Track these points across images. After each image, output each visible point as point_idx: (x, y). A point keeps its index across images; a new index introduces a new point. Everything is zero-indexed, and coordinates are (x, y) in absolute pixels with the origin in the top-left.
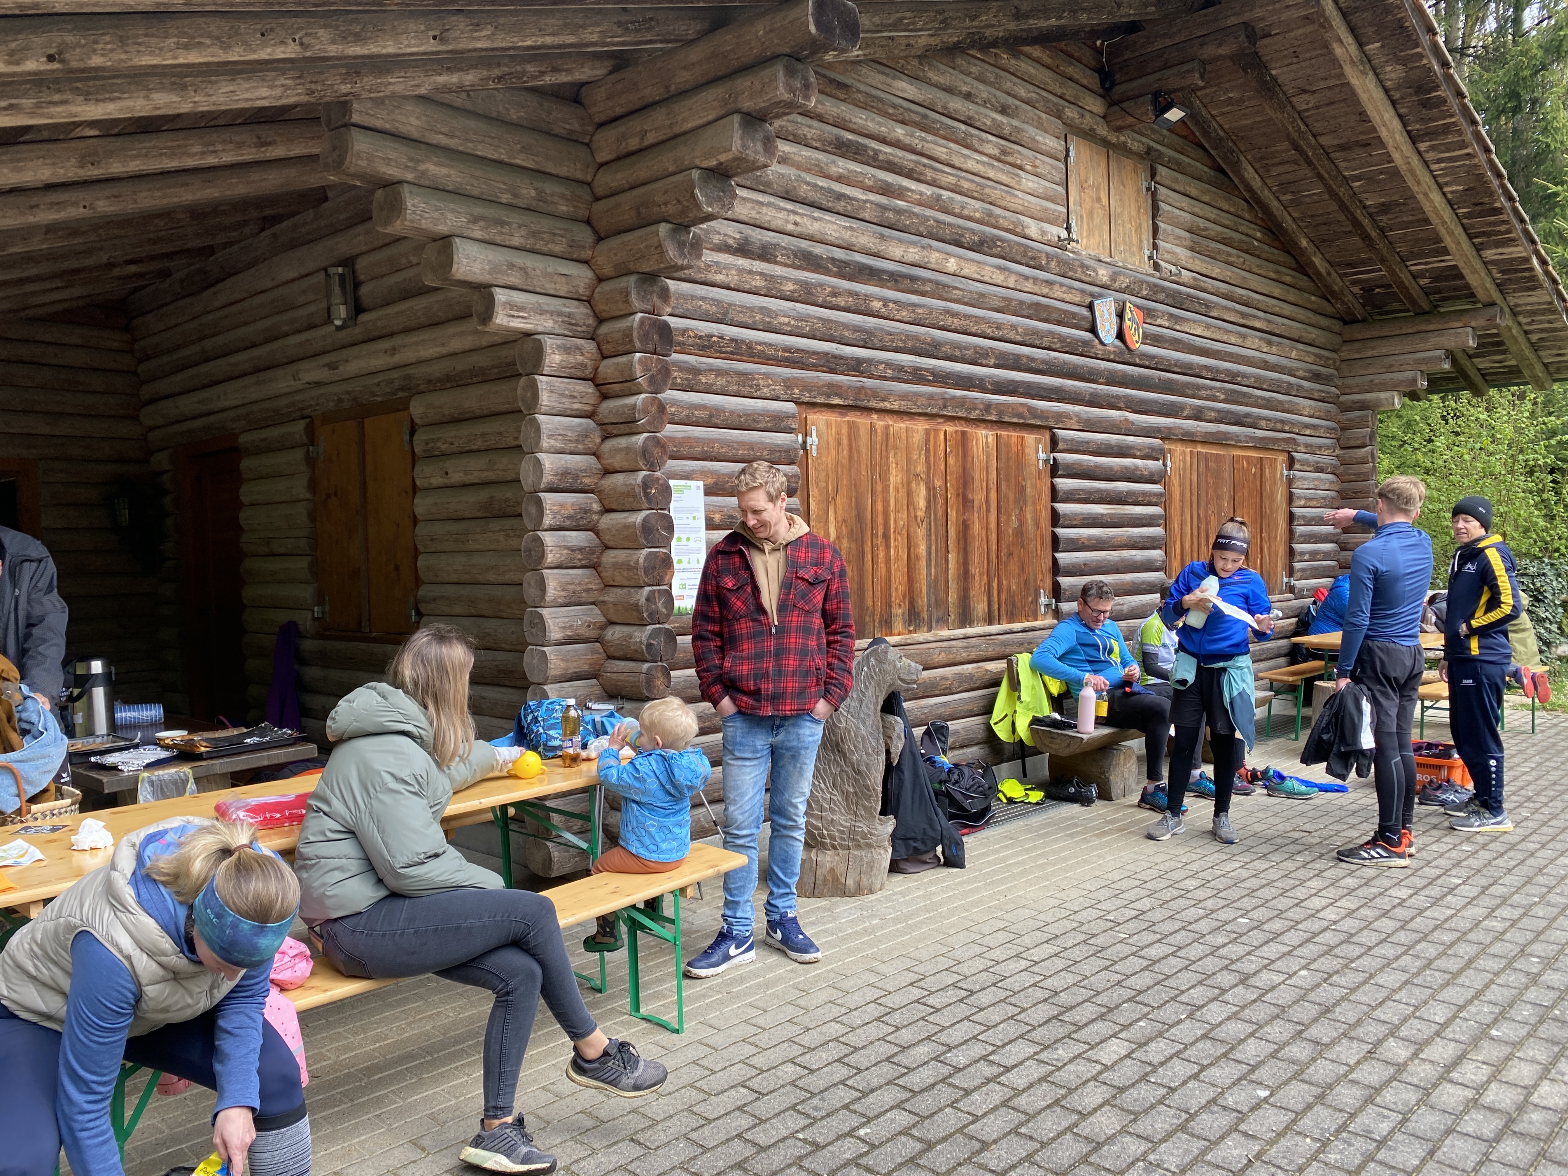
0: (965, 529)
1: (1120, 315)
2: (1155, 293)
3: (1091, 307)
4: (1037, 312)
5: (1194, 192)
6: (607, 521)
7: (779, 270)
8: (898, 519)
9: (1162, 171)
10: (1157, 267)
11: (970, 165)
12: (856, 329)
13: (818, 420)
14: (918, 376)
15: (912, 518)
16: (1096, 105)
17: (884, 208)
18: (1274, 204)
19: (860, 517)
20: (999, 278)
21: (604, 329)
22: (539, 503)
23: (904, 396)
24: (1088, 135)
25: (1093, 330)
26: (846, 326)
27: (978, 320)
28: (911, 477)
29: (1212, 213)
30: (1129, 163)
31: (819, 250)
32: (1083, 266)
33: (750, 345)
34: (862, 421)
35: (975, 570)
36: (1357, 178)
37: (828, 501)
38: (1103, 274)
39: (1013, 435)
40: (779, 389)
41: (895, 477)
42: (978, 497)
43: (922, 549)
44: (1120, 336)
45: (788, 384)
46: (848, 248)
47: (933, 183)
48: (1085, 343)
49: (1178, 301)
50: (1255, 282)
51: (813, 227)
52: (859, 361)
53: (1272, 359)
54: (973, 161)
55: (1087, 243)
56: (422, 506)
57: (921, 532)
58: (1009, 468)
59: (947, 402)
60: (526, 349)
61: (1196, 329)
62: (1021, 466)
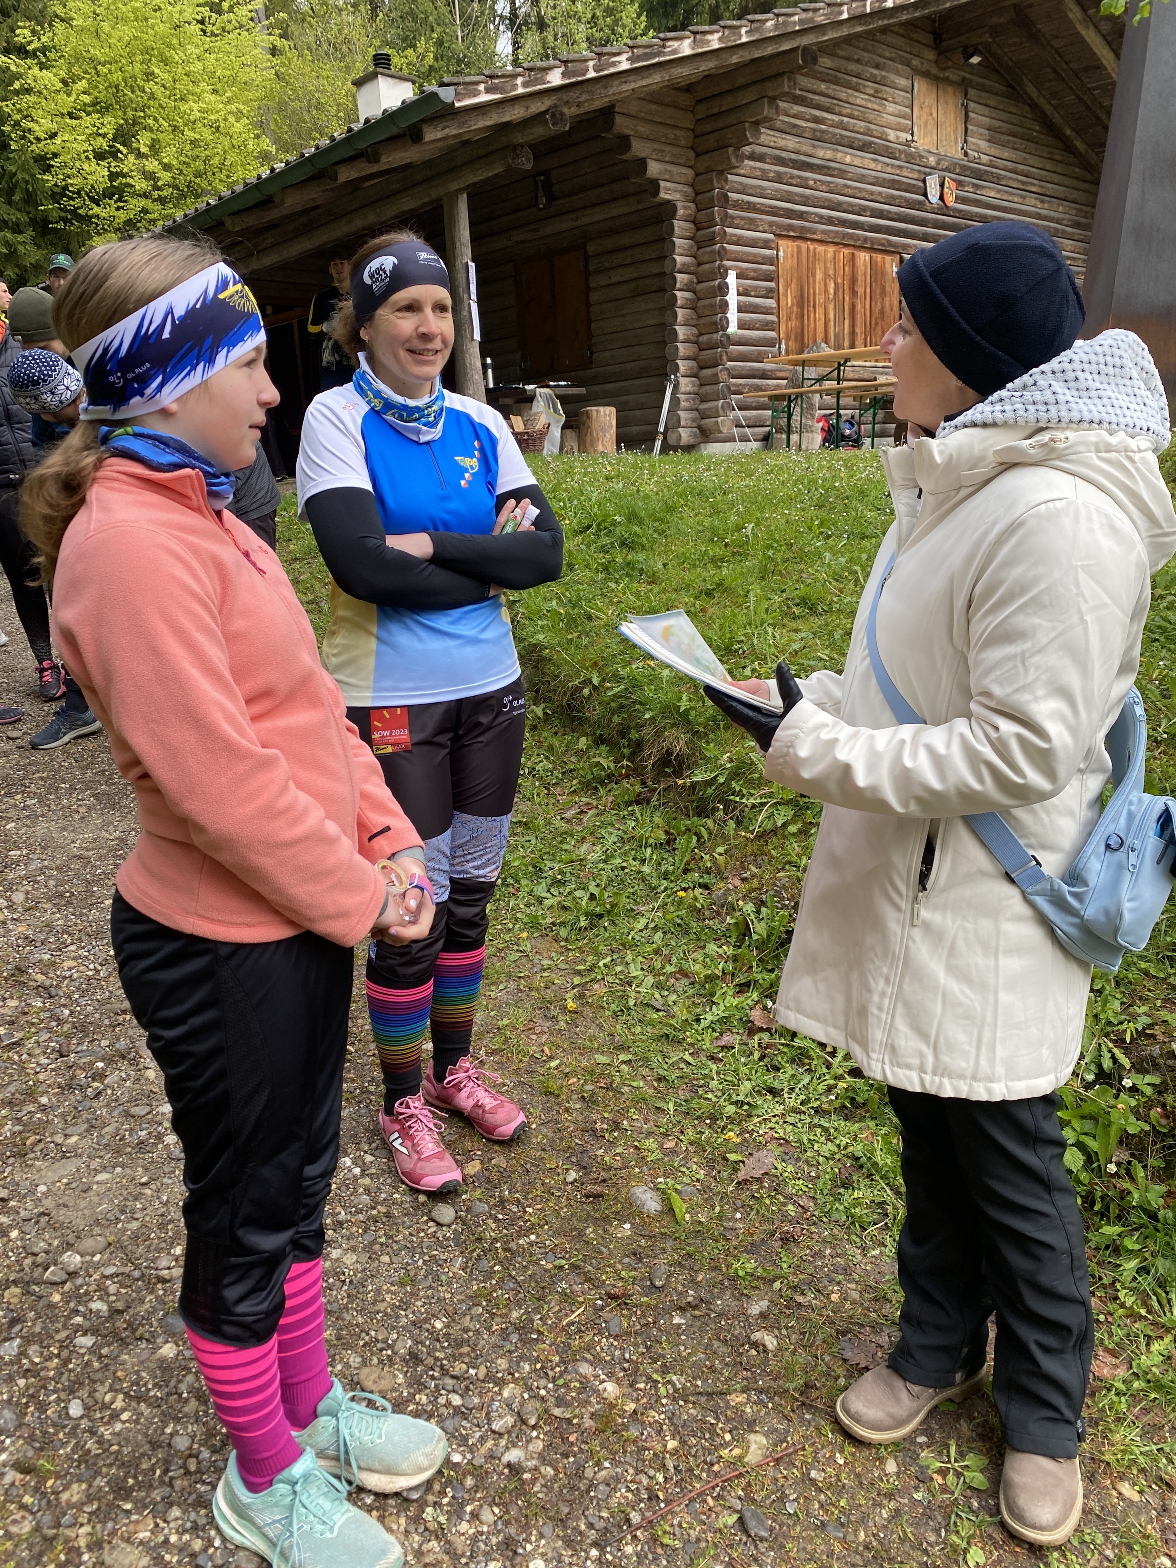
0: (853, 307)
1: (942, 186)
2: (965, 171)
3: (924, 181)
4: (893, 184)
5: (992, 103)
6: (700, 287)
7: (767, 166)
8: (820, 299)
9: (972, 92)
10: (966, 154)
11: (858, 101)
12: (801, 196)
13: (783, 243)
14: (830, 221)
15: (827, 299)
16: (931, 55)
17: (815, 130)
18: (1047, 108)
19: (802, 295)
20: (872, 165)
21: (699, 197)
22: (675, 278)
23: (823, 232)
24: (926, 75)
25: (925, 195)
26: (796, 194)
27: (861, 190)
28: (826, 276)
29: (1004, 116)
30: (950, 89)
31: (784, 154)
32: (921, 157)
33: (754, 204)
34: (804, 245)
35: (858, 330)
36: (1096, 88)
37: (787, 286)
38: (932, 161)
39: (879, 257)
40: (766, 227)
41: (819, 276)
42: (860, 290)
43: (832, 316)
44: (942, 198)
45: (771, 224)
46: (797, 152)
47: (840, 114)
48: (920, 203)
49: (978, 175)
50: (1032, 160)
51: (781, 143)
52: (802, 213)
53: (1044, 212)
54: (860, 99)
55: (923, 142)
56: (593, 297)
57: (831, 306)
58: (877, 273)
59: (845, 236)
60: (670, 208)
61: (991, 193)
62: (883, 274)
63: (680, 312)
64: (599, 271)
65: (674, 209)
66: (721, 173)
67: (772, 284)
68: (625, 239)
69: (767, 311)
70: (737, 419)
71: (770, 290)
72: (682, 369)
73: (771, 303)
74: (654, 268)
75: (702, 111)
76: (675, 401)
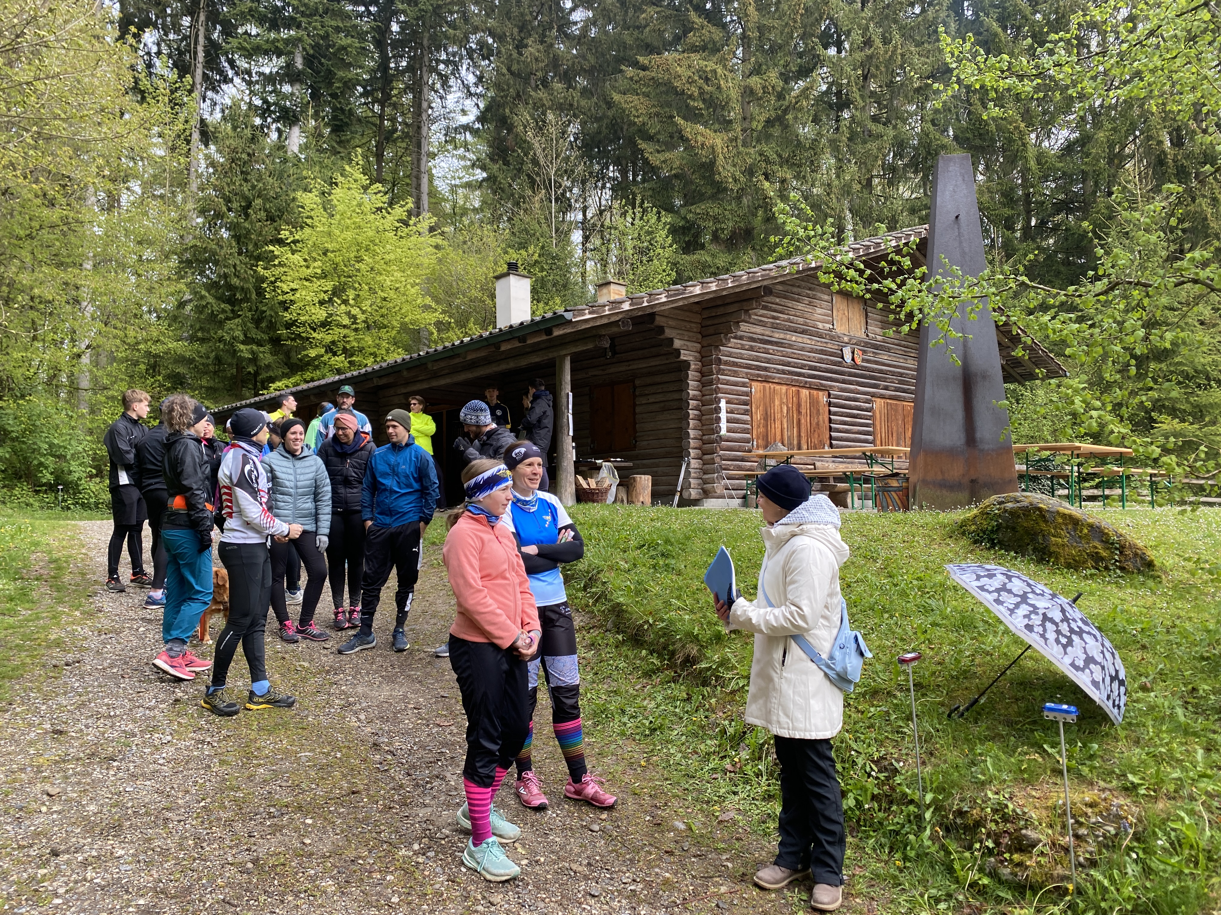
0: (799, 421)
1: (853, 353)
2: (866, 344)
3: (841, 350)
4: (822, 352)
6: (704, 408)
7: (744, 342)
8: (778, 416)
9: (869, 302)
10: (867, 336)
11: (799, 308)
12: (766, 358)
13: (754, 384)
14: (783, 372)
15: (782, 416)
17: (773, 323)
19: (766, 413)
20: (809, 342)
21: (704, 359)
22: (688, 403)
23: (780, 378)
24: (840, 293)
25: (843, 358)
26: (762, 357)
27: (802, 355)
28: (782, 403)
30: (856, 300)
31: (755, 336)
32: (839, 337)
33: (737, 363)
34: (767, 385)
35: (803, 434)
37: (757, 408)
38: (846, 339)
39: (815, 392)
40: (744, 375)
41: (777, 403)
42: (803, 411)
43: (786, 426)
44: (853, 359)
45: (747, 374)
46: (762, 335)
47: (788, 314)
48: (840, 362)
49: (876, 347)
51: (753, 330)
52: (766, 368)
54: (800, 306)
55: (840, 329)
56: (638, 410)
57: (785, 420)
58: (814, 403)
59: (792, 380)
60: (687, 364)
61: (884, 357)
62: (818, 402)
63: (691, 422)
64: (641, 395)
65: (689, 365)
66: (717, 347)
67: (748, 407)
68: (658, 379)
69: (745, 422)
70: (726, 485)
71: (747, 410)
72: (692, 455)
73: (747, 418)
74: (676, 396)
75: (706, 314)
76: (687, 473)
